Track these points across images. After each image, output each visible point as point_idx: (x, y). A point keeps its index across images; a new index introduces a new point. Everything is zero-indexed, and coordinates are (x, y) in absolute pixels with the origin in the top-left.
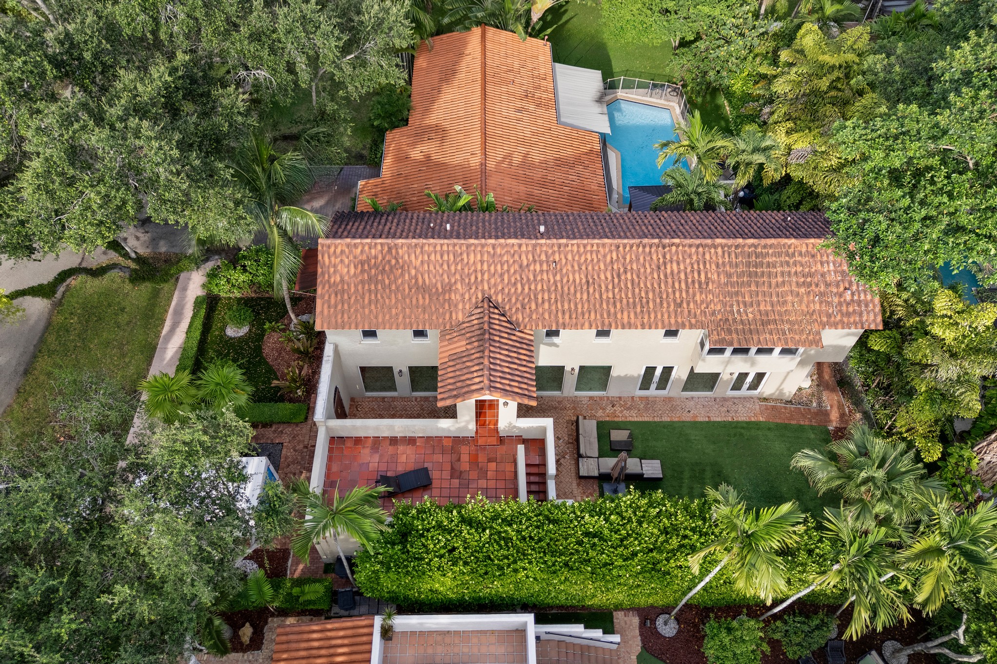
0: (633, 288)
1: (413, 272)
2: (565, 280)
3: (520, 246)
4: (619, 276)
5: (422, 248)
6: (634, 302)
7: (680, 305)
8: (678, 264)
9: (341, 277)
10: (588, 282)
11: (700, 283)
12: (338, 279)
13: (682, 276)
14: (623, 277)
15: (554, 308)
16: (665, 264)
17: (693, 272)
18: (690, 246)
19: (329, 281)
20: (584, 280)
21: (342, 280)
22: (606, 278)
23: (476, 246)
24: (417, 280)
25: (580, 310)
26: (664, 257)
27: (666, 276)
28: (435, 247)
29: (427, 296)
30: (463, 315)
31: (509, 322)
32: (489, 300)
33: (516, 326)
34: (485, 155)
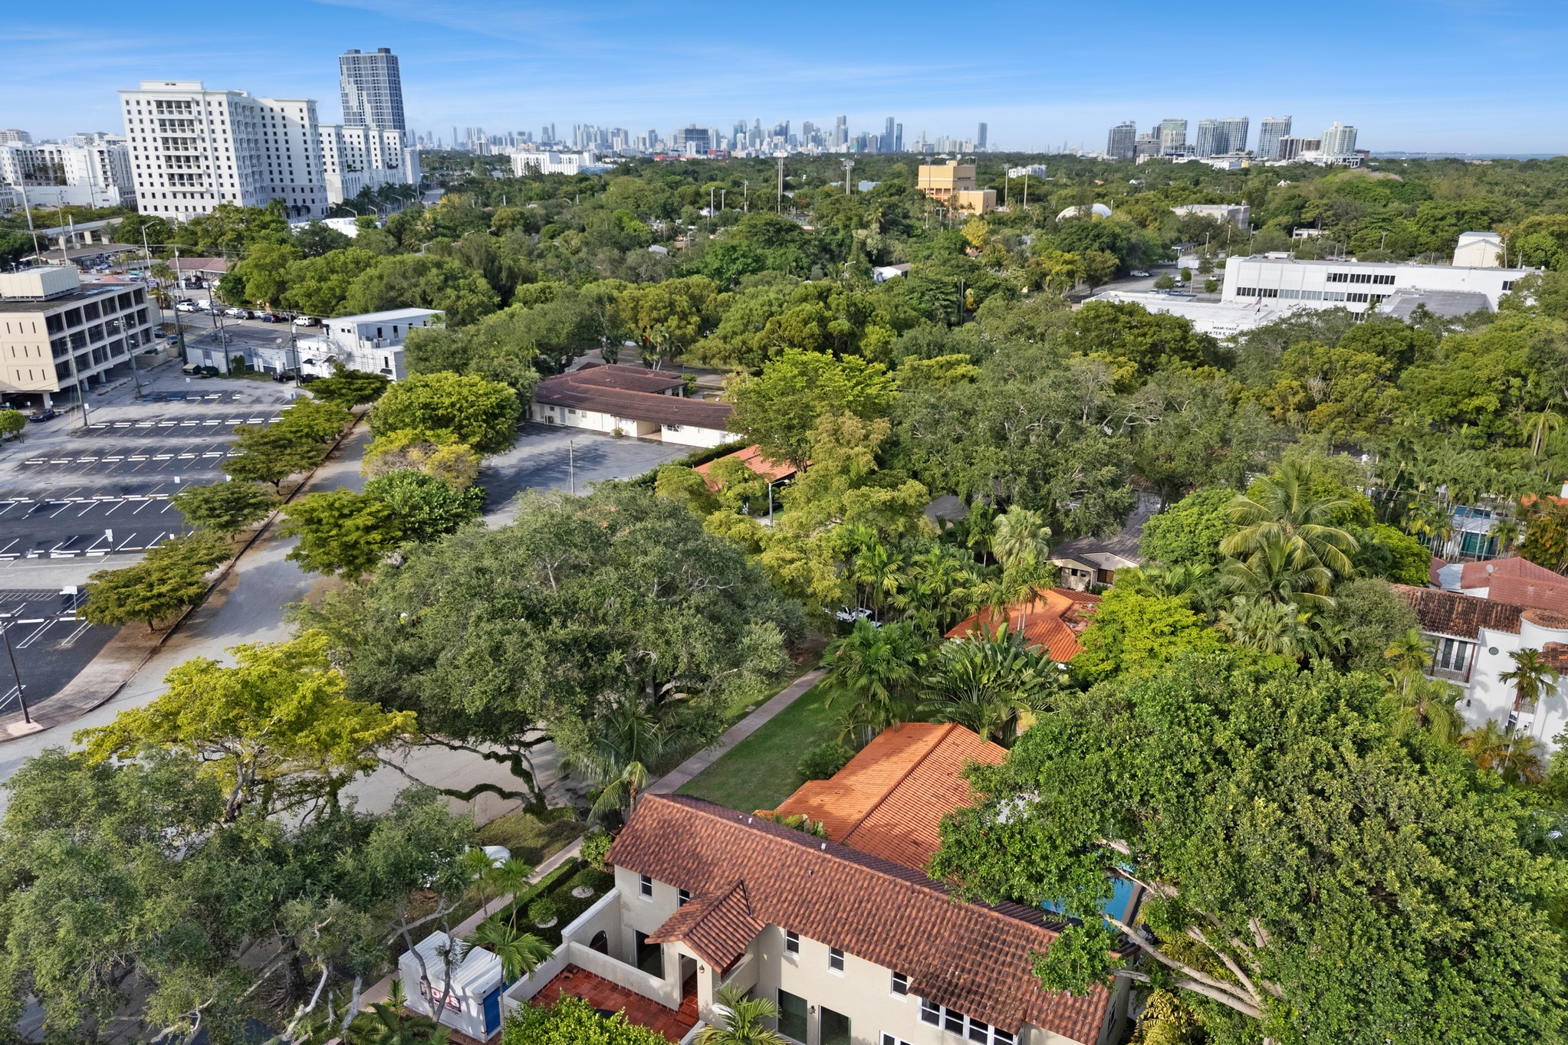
0: (867, 918)
1: (698, 840)
2: (813, 889)
3: (792, 848)
4: (861, 902)
5: (716, 824)
6: (862, 931)
7: (902, 948)
8: (919, 911)
10: (832, 898)
11: (930, 935)
13: (917, 923)
14: (863, 905)
16: (907, 906)
17: (928, 922)
18: (937, 899)
20: (829, 896)
22: (849, 900)
24: (696, 848)
26: (909, 901)
27: (902, 918)
28: (726, 827)
30: (715, 889)
31: (748, 907)
32: (742, 883)
33: (750, 910)
34: (869, 815)
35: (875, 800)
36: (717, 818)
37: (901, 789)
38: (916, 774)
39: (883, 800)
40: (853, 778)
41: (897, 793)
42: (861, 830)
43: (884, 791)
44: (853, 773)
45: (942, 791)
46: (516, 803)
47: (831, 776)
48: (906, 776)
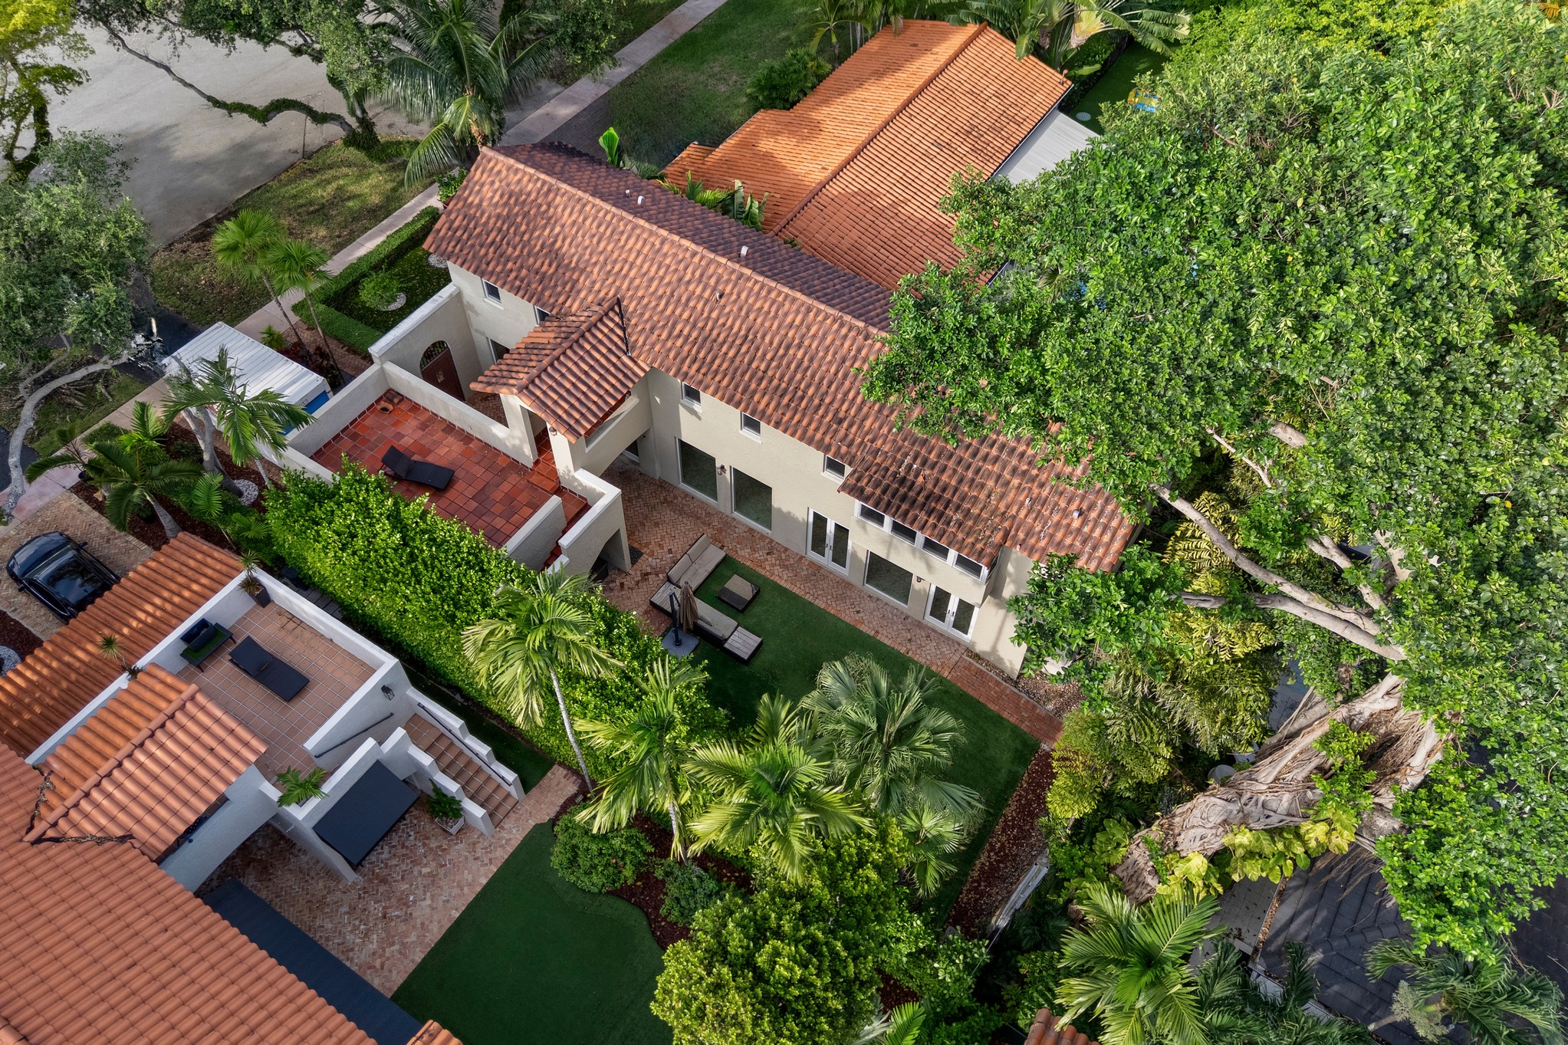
0: (796, 371)
1: (557, 229)
2: (721, 321)
3: (694, 254)
4: (788, 348)
5: (584, 205)
6: (786, 390)
7: (840, 422)
9: (481, 201)
10: (746, 337)
12: (477, 201)
14: (791, 352)
15: (686, 348)
19: (466, 199)
20: (743, 333)
21: (480, 205)
22: (771, 343)
23: (643, 229)
24: (555, 241)
25: (715, 367)
26: (859, 351)
27: (845, 376)
28: (599, 211)
29: (554, 265)
30: (579, 307)
31: (625, 340)
32: (619, 302)
33: (628, 347)
34: (835, 175)
35: (848, 150)
36: (587, 196)
37: (889, 133)
38: (913, 109)
39: (859, 152)
40: (826, 110)
41: (882, 140)
42: (822, 199)
43: (864, 134)
44: (826, 102)
45: (947, 136)
46: (333, 130)
47: (793, 104)
48: (899, 112)
